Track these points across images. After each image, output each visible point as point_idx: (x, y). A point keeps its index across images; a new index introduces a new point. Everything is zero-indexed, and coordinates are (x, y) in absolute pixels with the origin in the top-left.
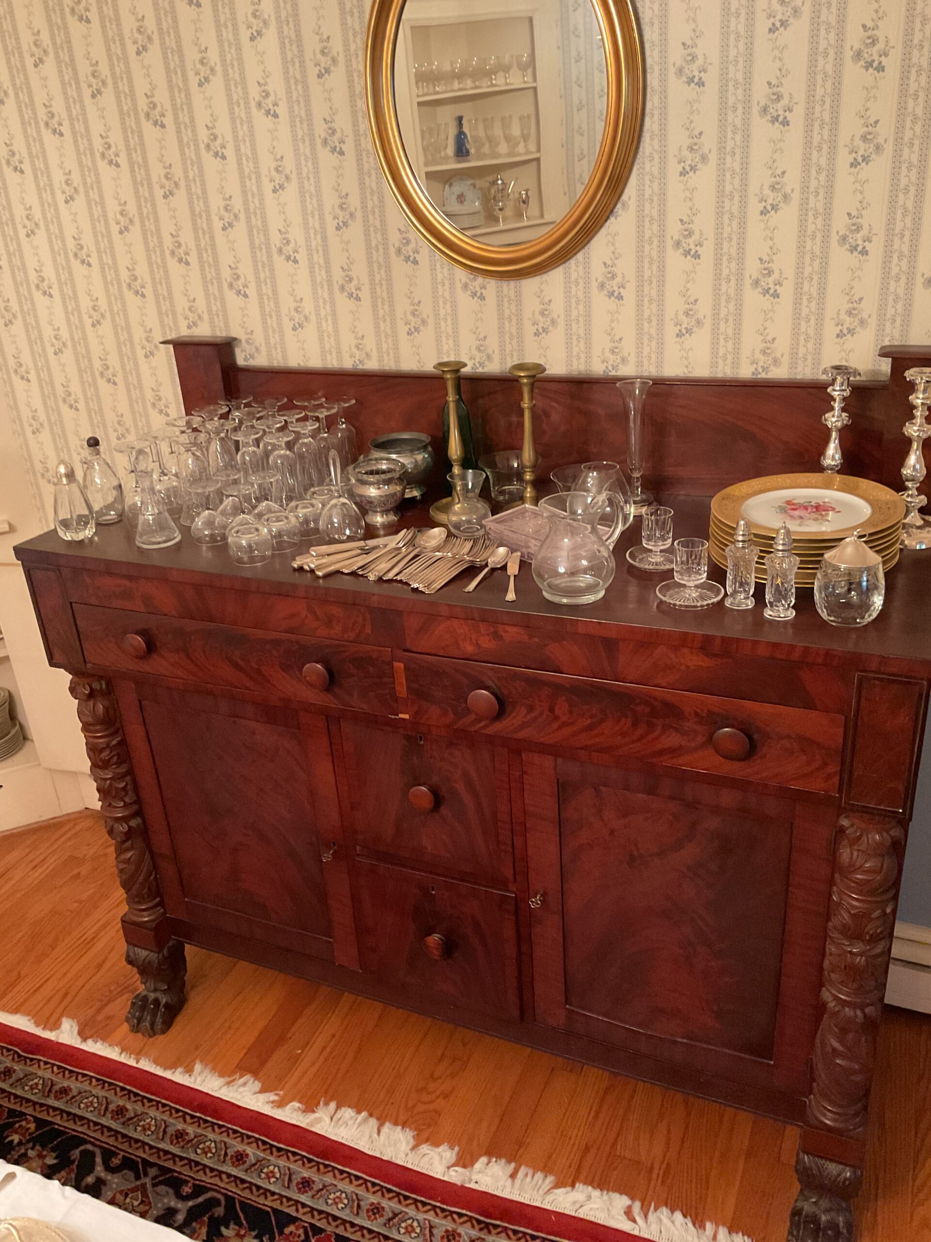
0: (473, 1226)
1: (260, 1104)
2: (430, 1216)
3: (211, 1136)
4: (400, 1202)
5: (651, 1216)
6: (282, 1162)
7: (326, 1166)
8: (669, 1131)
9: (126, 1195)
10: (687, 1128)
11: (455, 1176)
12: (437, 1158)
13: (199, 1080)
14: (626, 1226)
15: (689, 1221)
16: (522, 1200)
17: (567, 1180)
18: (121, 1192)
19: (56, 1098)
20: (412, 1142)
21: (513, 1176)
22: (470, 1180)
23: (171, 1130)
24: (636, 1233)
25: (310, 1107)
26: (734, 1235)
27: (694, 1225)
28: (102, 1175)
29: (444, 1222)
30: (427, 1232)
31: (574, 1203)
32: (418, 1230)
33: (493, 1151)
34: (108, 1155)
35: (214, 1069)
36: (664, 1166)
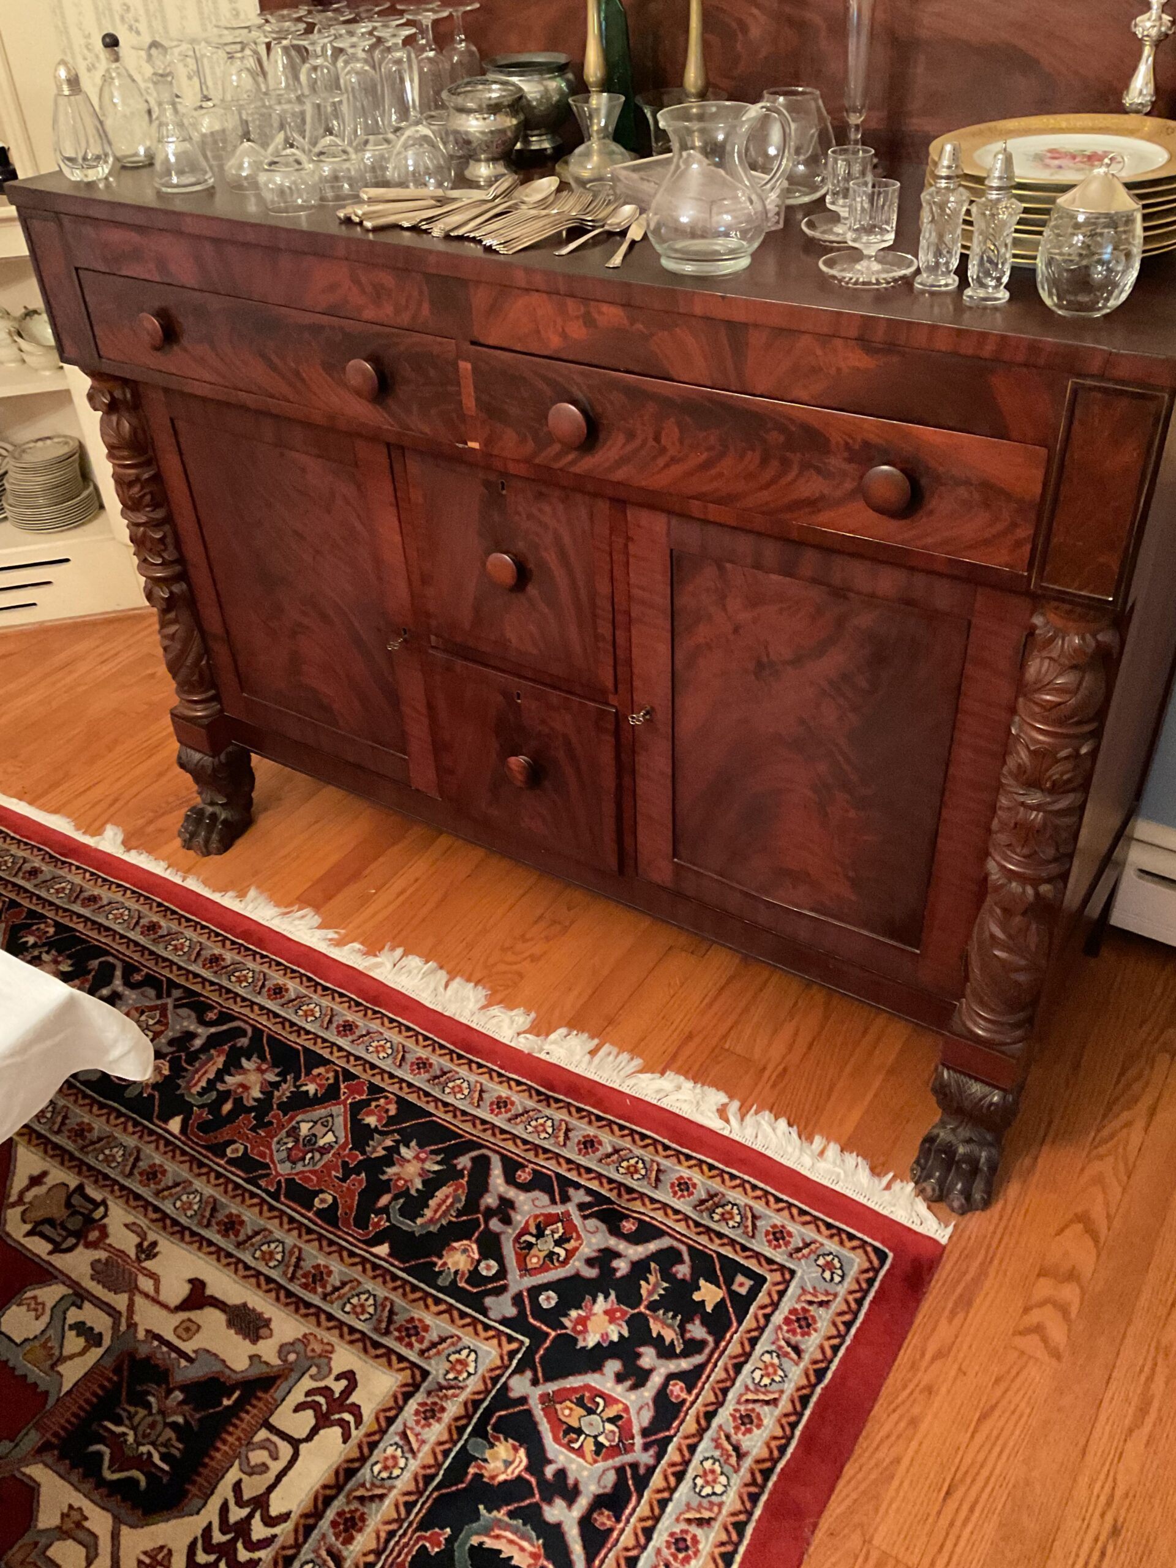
0: (531, 1096)
1: (315, 940)
2: (484, 1079)
3: (251, 965)
4: (452, 1060)
5: (749, 1119)
6: (325, 1002)
7: (375, 1012)
8: (796, 1033)
9: (142, 1013)
10: (819, 1033)
11: (525, 1044)
12: (507, 1021)
13: (250, 908)
14: (714, 1123)
15: (794, 1131)
16: (597, 1079)
17: (659, 1066)
18: (137, 1009)
19: (83, 905)
20: (483, 1002)
21: (593, 1053)
22: (541, 1050)
23: (206, 954)
24: (726, 1133)
25: (373, 948)
26: (847, 1154)
27: (800, 1137)
28: (120, 989)
29: (498, 1087)
30: (476, 1095)
31: (658, 1091)
32: (466, 1092)
33: (576, 1024)
34: (130, 969)
35: (271, 898)
36: (781, 1068)
